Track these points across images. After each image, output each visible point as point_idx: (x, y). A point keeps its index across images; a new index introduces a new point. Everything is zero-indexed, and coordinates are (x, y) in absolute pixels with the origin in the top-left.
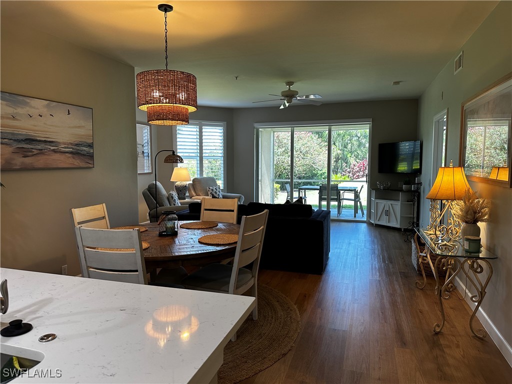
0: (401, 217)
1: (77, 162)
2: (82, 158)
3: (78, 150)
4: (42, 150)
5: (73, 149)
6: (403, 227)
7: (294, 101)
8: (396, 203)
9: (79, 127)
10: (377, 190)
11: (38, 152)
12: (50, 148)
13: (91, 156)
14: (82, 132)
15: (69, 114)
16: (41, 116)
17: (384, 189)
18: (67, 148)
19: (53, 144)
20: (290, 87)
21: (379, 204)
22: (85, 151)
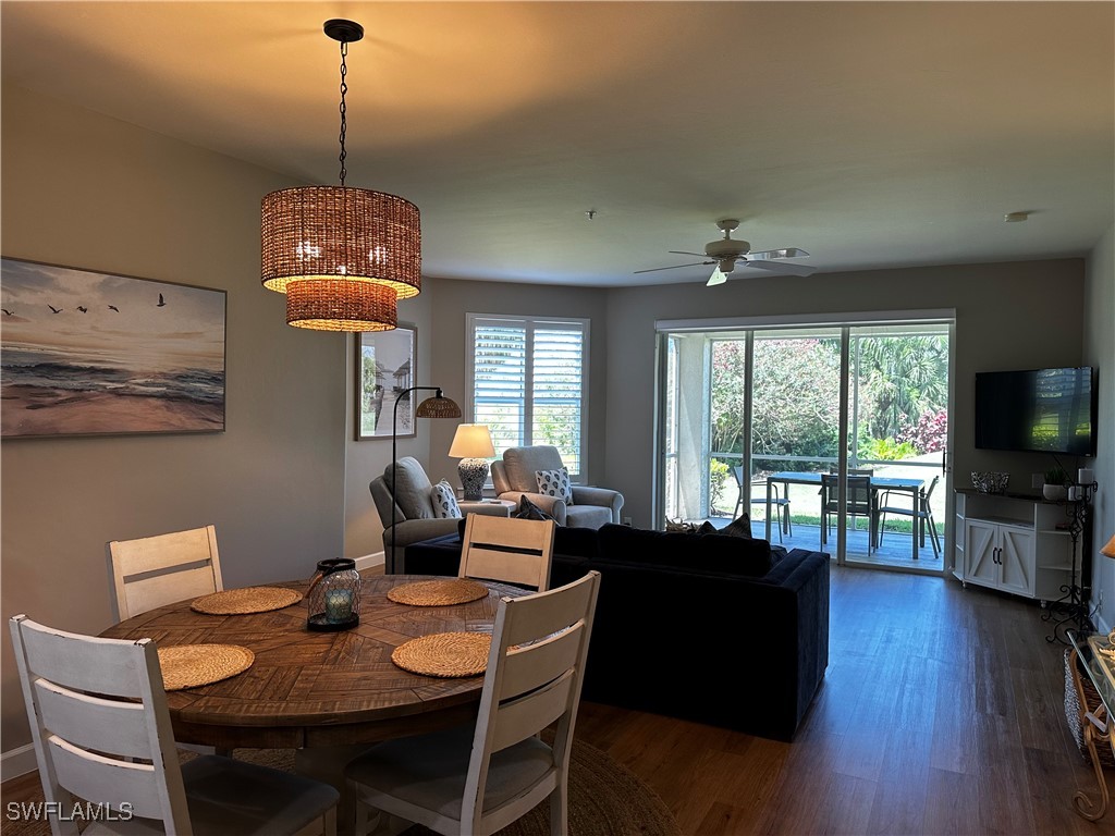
0: (1038, 570)
1: (179, 418)
2: (193, 408)
3: (183, 389)
4: (81, 390)
5: (168, 386)
6: (1044, 599)
7: (739, 267)
8: (1024, 532)
9: (188, 335)
10: (970, 492)
11: (72, 395)
12: (105, 387)
13: (219, 405)
14: (195, 346)
15: (161, 304)
16: (85, 311)
17: (990, 493)
18: (153, 385)
19: (112, 377)
20: (728, 231)
21: (976, 531)
22: (201, 391)
